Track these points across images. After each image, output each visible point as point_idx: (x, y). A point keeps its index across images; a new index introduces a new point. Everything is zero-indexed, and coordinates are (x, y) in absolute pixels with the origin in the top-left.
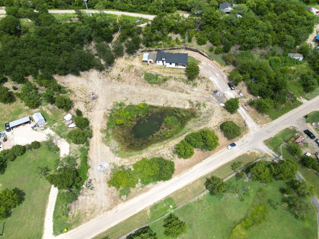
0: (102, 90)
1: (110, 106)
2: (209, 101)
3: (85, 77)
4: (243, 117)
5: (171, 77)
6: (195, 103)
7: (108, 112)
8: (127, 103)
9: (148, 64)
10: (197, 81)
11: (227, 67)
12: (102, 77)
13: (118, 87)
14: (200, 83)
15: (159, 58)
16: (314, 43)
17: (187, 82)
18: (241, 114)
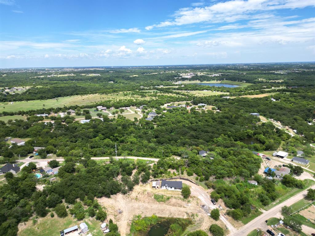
0: (125, 207)
1: (131, 218)
2: (200, 212)
3: (114, 199)
4: (225, 223)
5: (172, 197)
6: (190, 214)
7: (130, 222)
8: (143, 216)
9: (156, 189)
10: (190, 199)
11: (209, 190)
12: (125, 198)
13: (136, 204)
14: (192, 200)
15: (163, 184)
16: (264, 174)
17: (183, 200)
18: (223, 221)
